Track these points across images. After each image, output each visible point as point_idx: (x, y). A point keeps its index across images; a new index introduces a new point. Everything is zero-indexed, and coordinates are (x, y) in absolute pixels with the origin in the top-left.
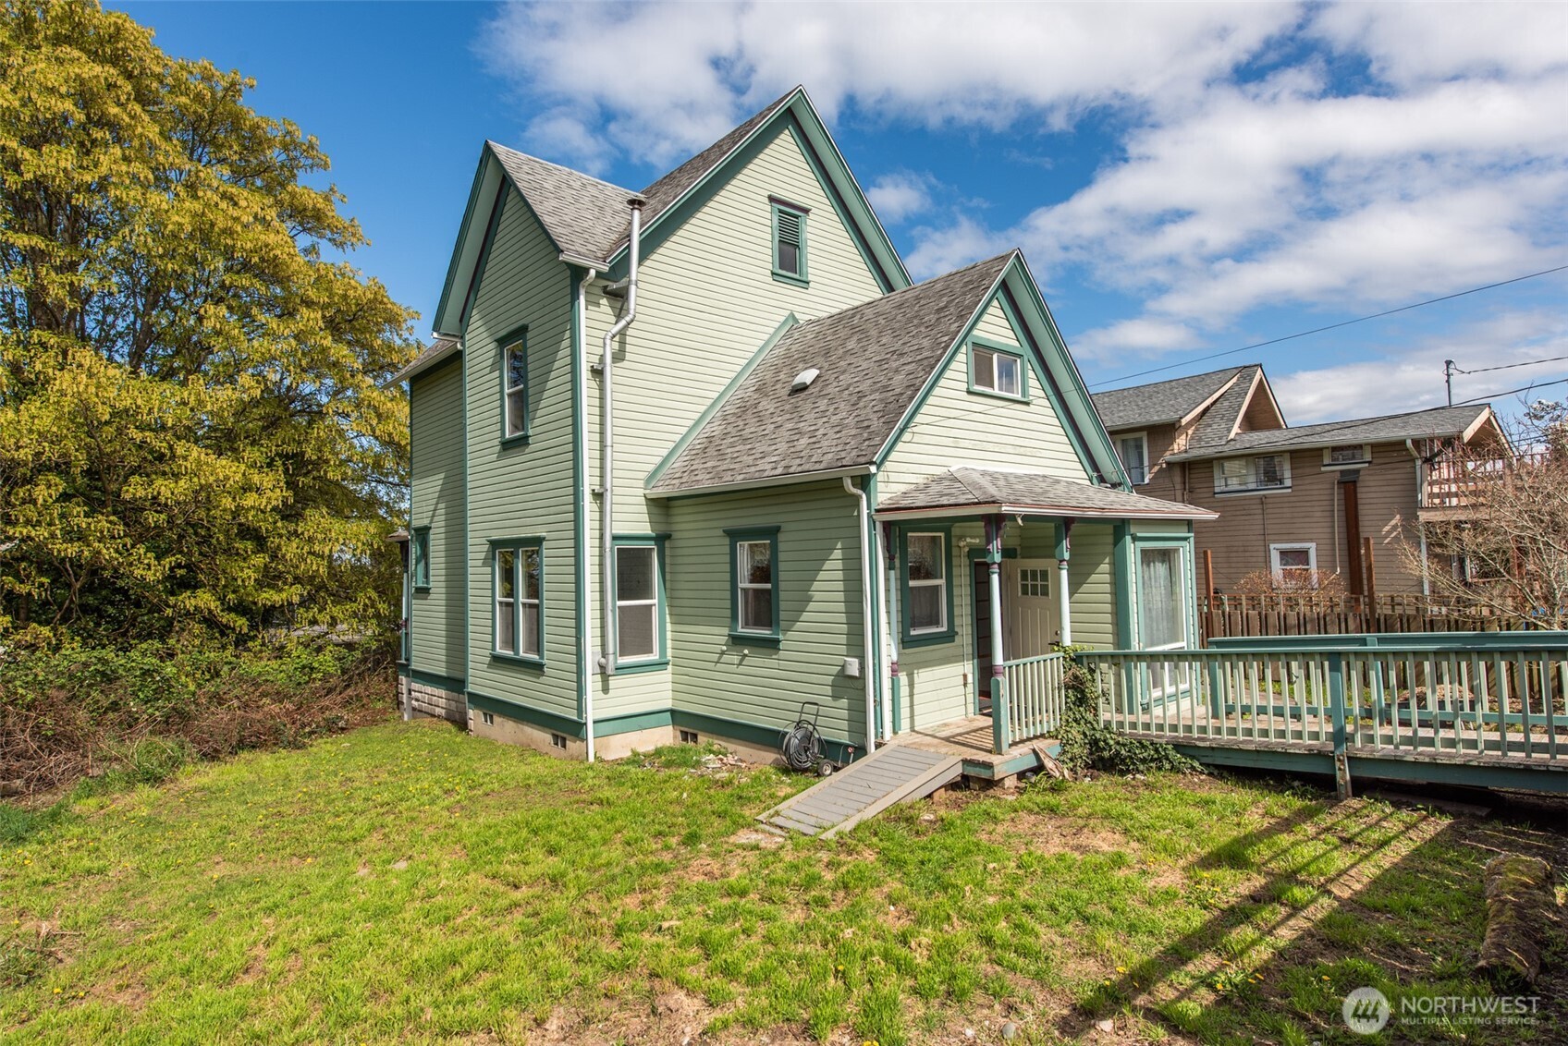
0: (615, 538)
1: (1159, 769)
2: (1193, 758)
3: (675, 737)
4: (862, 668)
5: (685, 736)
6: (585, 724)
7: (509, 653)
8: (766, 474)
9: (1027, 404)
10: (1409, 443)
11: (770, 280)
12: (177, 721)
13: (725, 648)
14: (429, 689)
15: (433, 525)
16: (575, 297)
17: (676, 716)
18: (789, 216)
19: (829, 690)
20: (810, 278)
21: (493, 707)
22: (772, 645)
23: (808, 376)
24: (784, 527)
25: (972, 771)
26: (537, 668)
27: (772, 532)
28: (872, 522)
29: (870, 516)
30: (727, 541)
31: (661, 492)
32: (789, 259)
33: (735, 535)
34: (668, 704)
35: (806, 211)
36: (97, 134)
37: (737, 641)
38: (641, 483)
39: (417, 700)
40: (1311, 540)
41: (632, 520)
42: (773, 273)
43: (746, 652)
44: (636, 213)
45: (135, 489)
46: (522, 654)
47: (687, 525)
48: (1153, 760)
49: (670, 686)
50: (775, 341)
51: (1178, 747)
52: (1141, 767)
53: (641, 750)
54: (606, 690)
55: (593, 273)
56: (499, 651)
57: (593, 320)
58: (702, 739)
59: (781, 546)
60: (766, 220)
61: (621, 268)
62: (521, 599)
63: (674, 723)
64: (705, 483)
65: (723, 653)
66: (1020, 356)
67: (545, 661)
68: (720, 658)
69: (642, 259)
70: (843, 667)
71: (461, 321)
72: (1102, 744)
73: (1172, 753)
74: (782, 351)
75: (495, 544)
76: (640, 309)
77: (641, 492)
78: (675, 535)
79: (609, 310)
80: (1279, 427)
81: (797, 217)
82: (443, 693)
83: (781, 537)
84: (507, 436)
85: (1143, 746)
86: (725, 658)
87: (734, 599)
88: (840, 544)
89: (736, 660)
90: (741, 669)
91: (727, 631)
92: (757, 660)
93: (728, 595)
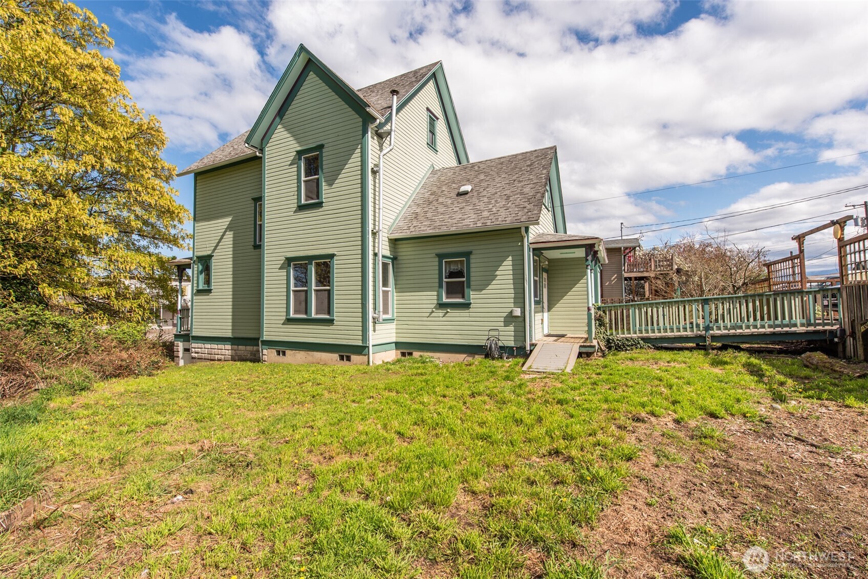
1: (637, 348)
2: (648, 343)
3: (396, 355)
4: (523, 312)
5: (403, 354)
6: (368, 347)
7: (304, 316)
8: (471, 226)
10: (623, 248)
11: (426, 146)
13: (434, 310)
14: (208, 346)
15: (214, 254)
16: (365, 132)
17: (398, 345)
18: (433, 119)
19: (502, 324)
20: (438, 150)
21: (286, 346)
22: (467, 306)
23: (468, 188)
24: (474, 252)
25: (584, 350)
26: (330, 322)
27: (467, 255)
28: (529, 248)
29: (528, 246)
30: (437, 259)
31: (398, 235)
32: (432, 139)
33: (441, 256)
34: (394, 340)
35: (437, 119)
37: (441, 306)
38: (387, 231)
39: (196, 353)
41: (384, 250)
42: (428, 144)
43: (449, 310)
44: (395, 97)
46: (314, 316)
47: (406, 251)
48: (632, 345)
49: (394, 331)
50: (428, 175)
51: (643, 339)
52: (628, 348)
53: (386, 361)
54: (374, 331)
55: (377, 121)
56: (292, 315)
57: (372, 146)
58: (415, 353)
59: (472, 261)
60: (425, 118)
61: (388, 120)
62: (314, 287)
63: (397, 348)
64: (426, 230)
65: (433, 312)
67: (335, 318)
68: (430, 315)
70: (511, 312)
71: (262, 139)
72: (611, 341)
73: (641, 342)
74: (435, 179)
75: (289, 260)
77: (387, 235)
78: (399, 258)
79: (378, 144)
81: (434, 121)
82: (229, 347)
83: (472, 257)
84: (303, 203)
85: (628, 340)
86: (433, 314)
87: (441, 286)
88: (510, 258)
89: (441, 315)
90: (444, 319)
91: (435, 302)
92: (454, 314)
93: (437, 285)
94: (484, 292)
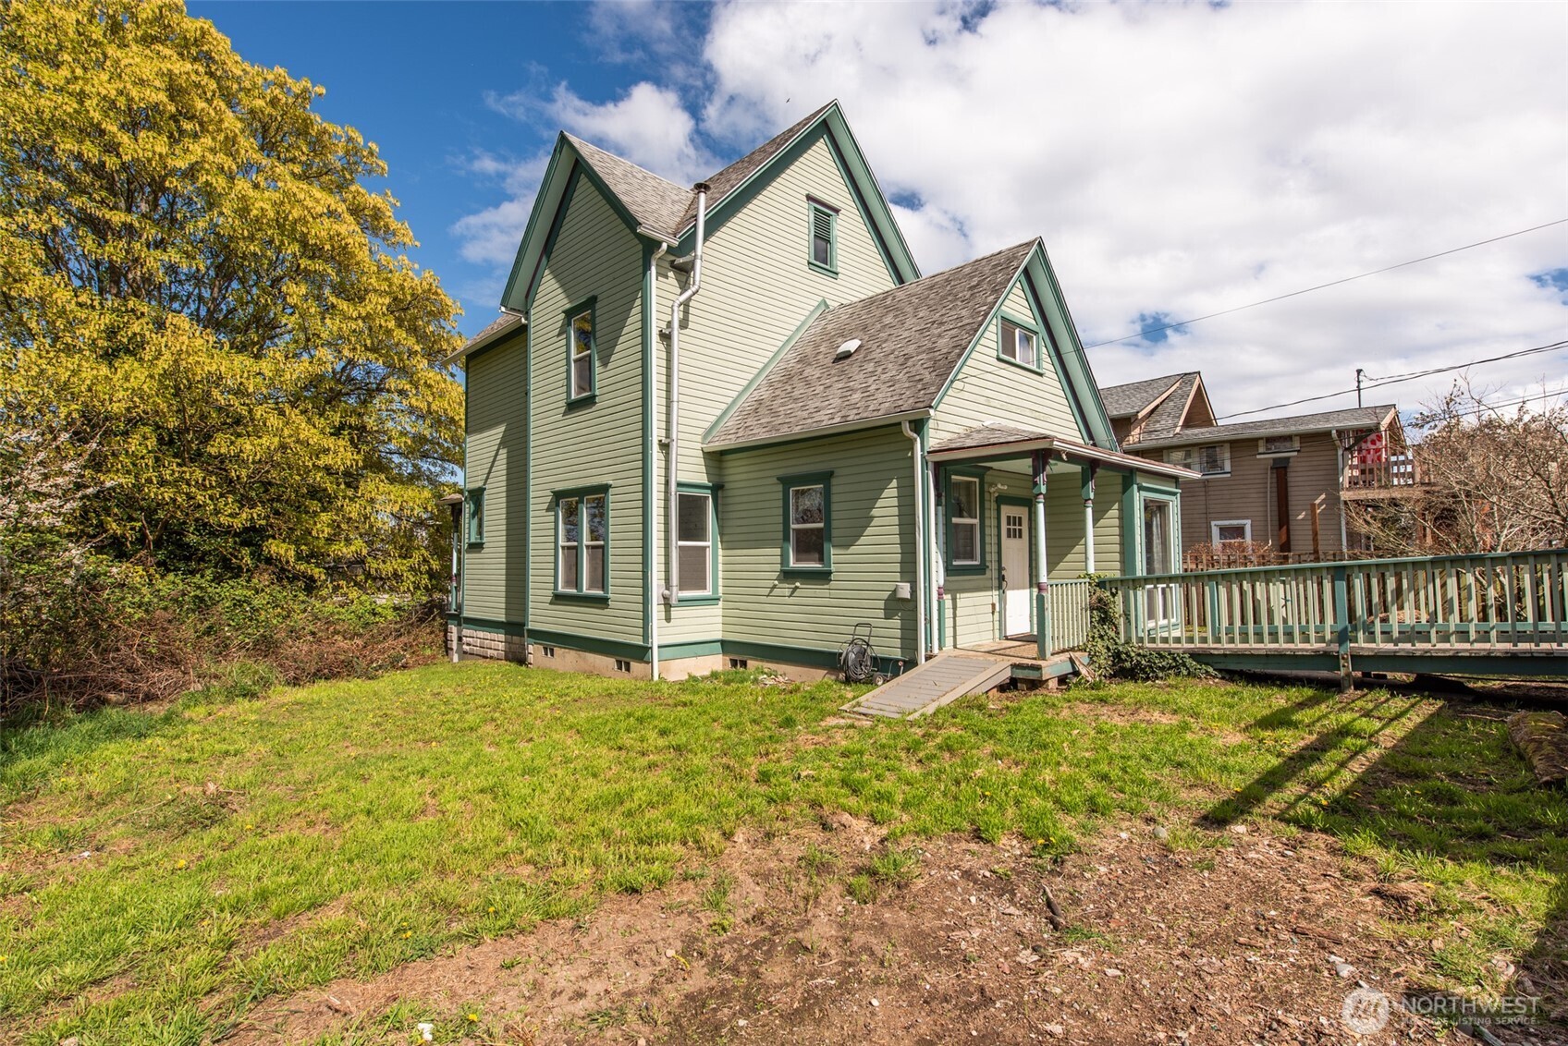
0: (679, 485)
1: (1177, 674)
2: (1207, 664)
3: (724, 665)
4: (914, 591)
5: (734, 663)
6: (651, 648)
7: (574, 591)
8: (824, 423)
9: (1041, 375)
10: (1334, 432)
11: (806, 269)
12: (266, 646)
13: (776, 582)
14: (481, 634)
15: (487, 486)
16: (647, 267)
17: (726, 646)
18: (823, 214)
19: (882, 613)
20: (839, 270)
21: (553, 640)
22: (823, 577)
23: (852, 345)
24: (837, 472)
25: (1020, 674)
26: (602, 602)
27: (826, 477)
28: (925, 462)
29: (923, 457)
30: (780, 487)
31: (717, 445)
32: (822, 254)
33: (786, 482)
34: (719, 636)
35: (837, 211)
36: (188, 126)
37: (788, 575)
38: (699, 439)
39: (468, 644)
40: (1246, 518)
41: (691, 470)
42: (809, 263)
43: (798, 584)
44: (702, 196)
45: (219, 445)
46: (585, 591)
47: (737, 473)
48: (1170, 668)
49: (720, 619)
50: (810, 322)
51: (1195, 655)
52: (1161, 675)
53: (698, 674)
54: (668, 619)
55: (665, 246)
56: (561, 589)
57: (661, 290)
58: (751, 663)
59: (834, 490)
60: (806, 214)
61: (688, 244)
62: (586, 542)
63: (725, 652)
64: (761, 435)
65: (774, 587)
66: (1036, 333)
67: (610, 595)
68: (771, 592)
69: (706, 238)
70: (895, 591)
71: (527, 297)
72: (1124, 656)
73: (1189, 661)
74: (818, 329)
75: (558, 496)
76: (703, 285)
77: (699, 446)
78: (727, 486)
79: (676, 283)
80: (1212, 425)
81: (829, 216)
82: (502, 637)
83: (834, 481)
84: (573, 397)
85: (1162, 657)
86: (776, 591)
87: (786, 538)
88: (894, 483)
89: (787, 592)
90: (792, 600)
91: (778, 567)
92: (808, 591)
93: (780, 535)
94: (853, 549)
